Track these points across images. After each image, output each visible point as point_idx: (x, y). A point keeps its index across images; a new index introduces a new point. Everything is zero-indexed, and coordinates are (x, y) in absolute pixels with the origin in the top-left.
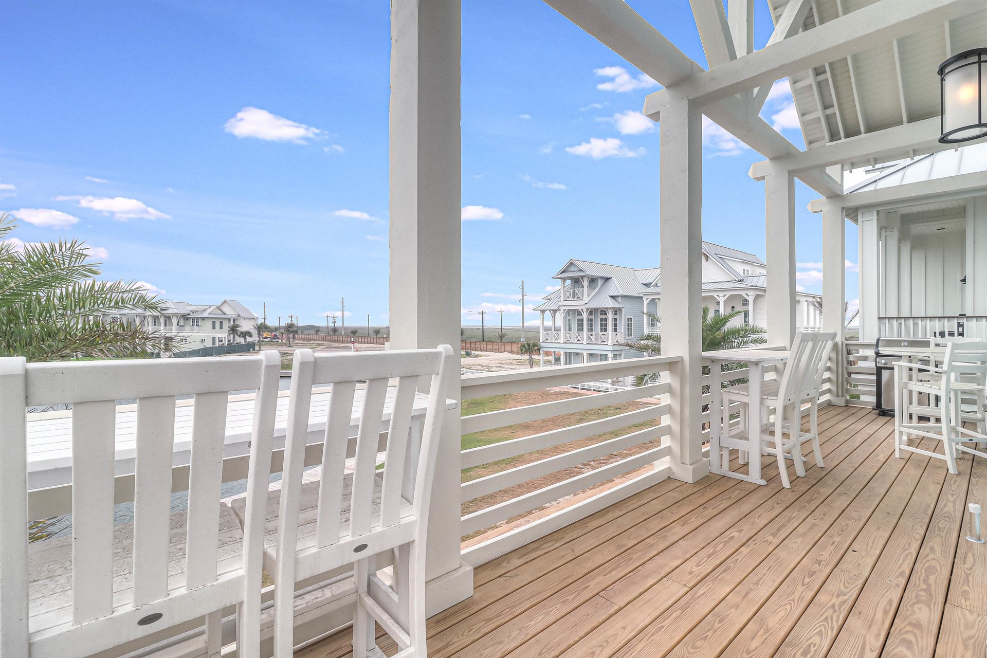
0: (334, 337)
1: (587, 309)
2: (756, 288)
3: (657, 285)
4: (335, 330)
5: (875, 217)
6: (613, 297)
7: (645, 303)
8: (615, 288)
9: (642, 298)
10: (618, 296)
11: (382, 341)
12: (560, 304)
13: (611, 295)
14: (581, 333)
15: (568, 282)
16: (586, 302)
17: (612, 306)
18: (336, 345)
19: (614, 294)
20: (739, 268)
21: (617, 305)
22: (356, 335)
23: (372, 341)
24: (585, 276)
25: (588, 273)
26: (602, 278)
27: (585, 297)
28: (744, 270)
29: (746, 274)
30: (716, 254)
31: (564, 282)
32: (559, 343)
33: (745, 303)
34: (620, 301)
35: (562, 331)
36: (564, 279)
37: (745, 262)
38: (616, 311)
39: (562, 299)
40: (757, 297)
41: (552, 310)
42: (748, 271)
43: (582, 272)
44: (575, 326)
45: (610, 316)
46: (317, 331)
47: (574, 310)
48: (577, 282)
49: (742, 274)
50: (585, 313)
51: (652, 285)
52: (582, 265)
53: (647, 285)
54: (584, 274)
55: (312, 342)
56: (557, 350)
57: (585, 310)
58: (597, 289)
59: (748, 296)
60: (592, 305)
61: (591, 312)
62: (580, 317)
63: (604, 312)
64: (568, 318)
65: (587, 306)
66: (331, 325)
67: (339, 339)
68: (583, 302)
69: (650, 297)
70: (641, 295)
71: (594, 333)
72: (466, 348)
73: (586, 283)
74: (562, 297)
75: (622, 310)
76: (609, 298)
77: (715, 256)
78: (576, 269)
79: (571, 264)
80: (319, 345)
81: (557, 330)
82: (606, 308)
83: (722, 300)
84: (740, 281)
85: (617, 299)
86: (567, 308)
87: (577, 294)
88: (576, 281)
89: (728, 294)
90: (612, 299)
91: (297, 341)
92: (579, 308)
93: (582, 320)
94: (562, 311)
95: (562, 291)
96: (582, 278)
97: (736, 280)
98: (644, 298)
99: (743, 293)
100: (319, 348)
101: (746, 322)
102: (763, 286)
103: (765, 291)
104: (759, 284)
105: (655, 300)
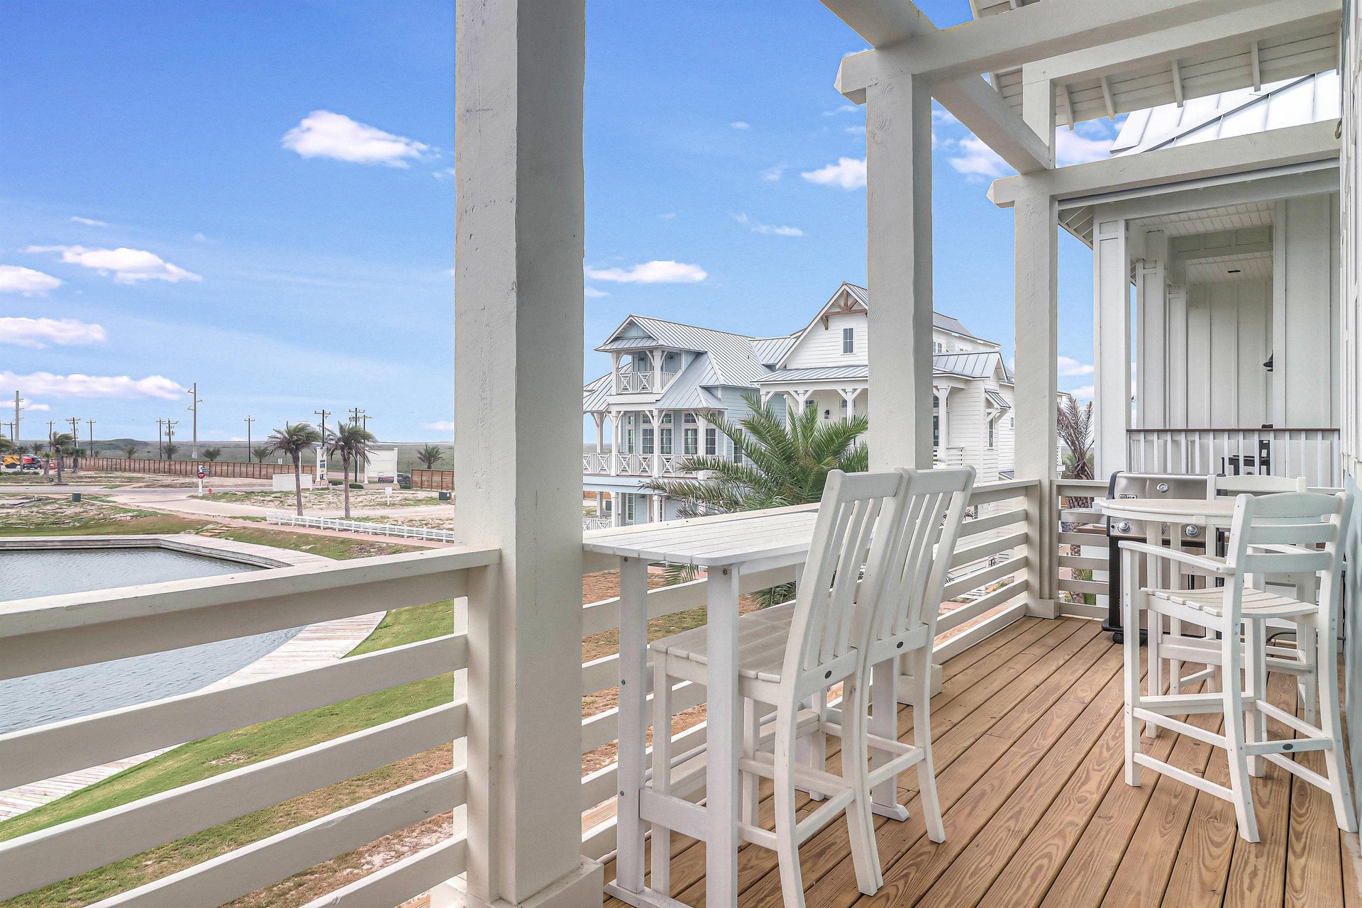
0: (167, 463)
1: (661, 411)
2: (950, 376)
3: (785, 367)
4: (170, 450)
5: (1121, 233)
6: (707, 389)
8: (713, 371)
9: (758, 390)
10: (716, 387)
11: (270, 470)
12: (611, 400)
13: (703, 384)
14: (649, 456)
15: (627, 359)
16: (658, 397)
17: (704, 404)
18: (168, 480)
19: (710, 383)
21: (714, 404)
22: (215, 460)
23: (250, 473)
24: (656, 348)
25: (661, 342)
26: (688, 352)
27: (657, 387)
29: (937, 351)
31: (618, 359)
32: (608, 476)
33: (935, 402)
34: (720, 396)
35: (614, 452)
36: (618, 353)
38: (713, 416)
39: (614, 391)
40: (954, 392)
41: (596, 412)
42: (940, 345)
43: (650, 340)
44: (639, 444)
45: (702, 425)
46: (131, 452)
47: (637, 413)
48: (642, 359)
50: (656, 418)
51: (777, 367)
52: (651, 327)
53: (770, 367)
54: (654, 344)
55: (118, 474)
56: (604, 490)
57: (655, 413)
58: (680, 373)
59: (938, 390)
60: (670, 404)
61: (670, 416)
62: (647, 426)
63: (690, 416)
64: (628, 427)
65: (659, 405)
66: (165, 439)
67: (178, 467)
68: (652, 398)
69: (773, 390)
70: (756, 386)
71: (672, 456)
72: (434, 484)
73: (657, 361)
74: (614, 388)
75: (723, 412)
76: (700, 390)
78: (640, 334)
79: (632, 324)
80: (130, 480)
81: (605, 450)
82: (695, 410)
85: (715, 392)
86: (623, 409)
87: (642, 382)
88: (642, 357)
90: (707, 394)
91: (82, 473)
92: (646, 408)
93: (652, 431)
94: (614, 414)
95: (613, 377)
96: (651, 352)
98: (763, 392)
100: (128, 488)
101: (936, 437)
102: (965, 373)
103: (967, 381)
104: (958, 369)
105: (783, 395)
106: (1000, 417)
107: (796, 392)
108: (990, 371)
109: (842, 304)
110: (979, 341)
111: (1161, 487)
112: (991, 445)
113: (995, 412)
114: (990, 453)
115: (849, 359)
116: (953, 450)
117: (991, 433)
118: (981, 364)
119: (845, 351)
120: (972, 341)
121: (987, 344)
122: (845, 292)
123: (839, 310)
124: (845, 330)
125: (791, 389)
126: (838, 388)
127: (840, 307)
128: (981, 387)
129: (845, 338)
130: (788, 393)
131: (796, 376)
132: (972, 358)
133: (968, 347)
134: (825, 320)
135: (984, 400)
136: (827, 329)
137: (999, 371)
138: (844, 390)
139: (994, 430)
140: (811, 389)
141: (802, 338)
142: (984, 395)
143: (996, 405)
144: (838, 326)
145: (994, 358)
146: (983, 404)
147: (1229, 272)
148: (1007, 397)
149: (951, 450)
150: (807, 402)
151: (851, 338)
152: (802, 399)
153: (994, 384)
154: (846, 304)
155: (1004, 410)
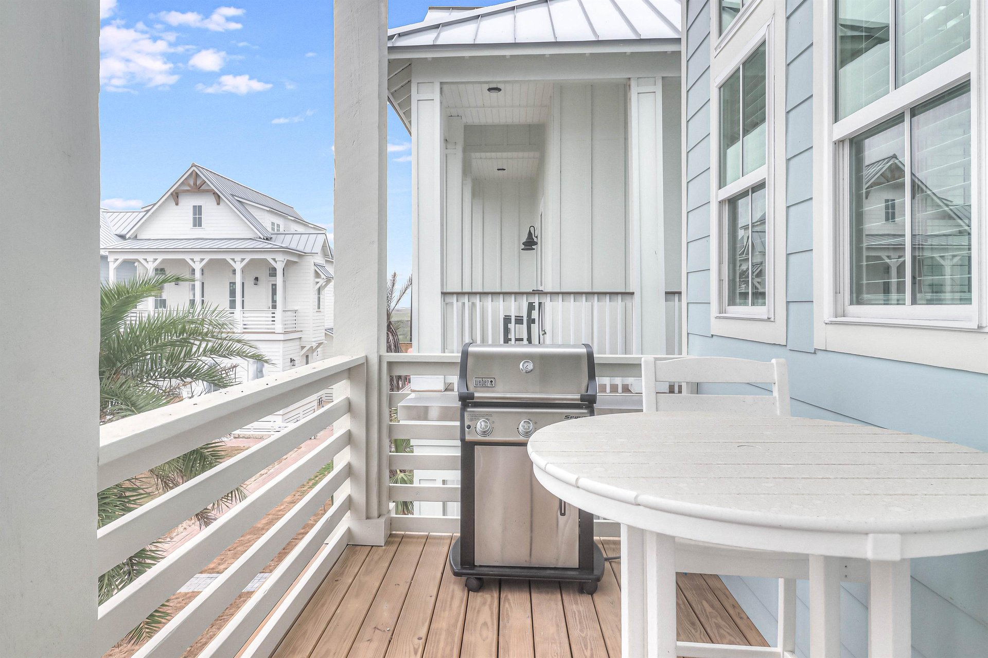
2: (286, 251)
3: (136, 236)
5: (437, 96)
7: (112, 266)
9: (106, 257)
20: (267, 220)
28: (273, 224)
29: (276, 230)
30: (233, 195)
33: (273, 272)
37: (273, 211)
40: (289, 264)
42: (278, 226)
49: (269, 229)
51: (128, 236)
53: (122, 237)
59: (276, 262)
69: (122, 258)
77: (230, 198)
83: (238, 267)
84: (267, 239)
89: (248, 257)
97: (260, 238)
98: (110, 259)
99: (269, 257)
101: (274, 301)
102: (298, 249)
103: (300, 256)
104: (293, 246)
105: (134, 263)
106: (326, 285)
107: (146, 260)
108: (318, 249)
109: (192, 183)
110: (310, 225)
111: (525, 365)
112: (319, 308)
113: (322, 282)
114: (318, 314)
115: (198, 233)
116: (289, 312)
117: (319, 299)
118: (310, 243)
119: (195, 225)
120: (305, 225)
121: (316, 228)
122: (194, 173)
123: (189, 188)
124: (194, 207)
125: (140, 257)
126: (187, 258)
127: (189, 185)
128: (311, 260)
129: (195, 214)
130: (138, 260)
131: (146, 245)
132: (305, 237)
133: (301, 229)
134: (176, 196)
135: (313, 271)
136: (177, 204)
137: (325, 247)
138: (192, 260)
139: (321, 296)
140: (160, 258)
141: (151, 212)
142: (313, 268)
143: (323, 276)
144: (188, 203)
145: (321, 238)
146: (312, 274)
147: (498, 170)
148: (330, 269)
149: (287, 312)
150: (156, 270)
151: (200, 214)
152: (151, 267)
153: (322, 259)
154: (195, 184)
155: (328, 280)
